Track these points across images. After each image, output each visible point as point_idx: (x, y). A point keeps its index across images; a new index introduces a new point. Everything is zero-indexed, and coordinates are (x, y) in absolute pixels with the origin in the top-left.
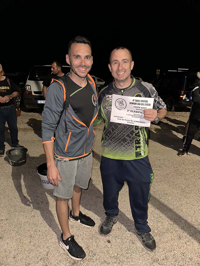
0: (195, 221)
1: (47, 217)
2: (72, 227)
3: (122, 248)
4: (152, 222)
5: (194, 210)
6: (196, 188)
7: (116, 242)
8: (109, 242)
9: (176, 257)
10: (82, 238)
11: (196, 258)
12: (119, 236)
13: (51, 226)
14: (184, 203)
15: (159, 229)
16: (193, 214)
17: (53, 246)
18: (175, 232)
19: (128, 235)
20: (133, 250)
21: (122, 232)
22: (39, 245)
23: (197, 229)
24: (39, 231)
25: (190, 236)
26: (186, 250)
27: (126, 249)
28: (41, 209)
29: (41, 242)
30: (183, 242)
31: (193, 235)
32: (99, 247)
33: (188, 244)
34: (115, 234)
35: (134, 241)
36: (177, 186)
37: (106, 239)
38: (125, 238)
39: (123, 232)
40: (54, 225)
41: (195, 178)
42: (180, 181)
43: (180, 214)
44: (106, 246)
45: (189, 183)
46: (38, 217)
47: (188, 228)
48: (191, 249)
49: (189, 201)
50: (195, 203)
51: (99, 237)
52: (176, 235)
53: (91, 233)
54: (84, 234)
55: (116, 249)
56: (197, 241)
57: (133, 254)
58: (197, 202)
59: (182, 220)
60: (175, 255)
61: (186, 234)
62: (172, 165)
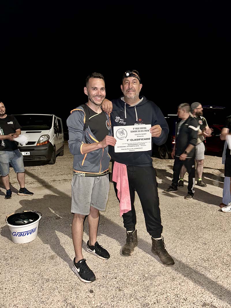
0: (190, 261)
1: (17, 273)
2: (48, 280)
3: (107, 297)
4: (143, 267)
5: (188, 251)
6: (192, 229)
7: (100, 291)
8: (91, 291)
9: (169, 299)
10: (58, 291)
11: (191, 298)
12: (104, 284)
13: (21, 282)
14: (178, 245)
15: (150, 272)
16: (188, 254)
17: (22, 303)
18: (168, 274)
19: (115, 283)
20: (119, 297)
21: (107, 280)
22: (4, 304)
23: (193, 269)
24: (6, 289)
25: (185, 276)
26: (180, 291)
27: (111, 297)
28: (10, 265)
29: (7, 301)
30: (177, 283)
31: (188, 275)
32: (79, 298)
33: (182, 285)
34: (100, 283)
35: (121, 288)
36: (171, 228)
37: (88, 290)
38: (110, 286)
39: (109, 280)
40: (25, 280)
41: (190, 220)
42: (174, 224)
43: (174, 256)
44: (87, 296)
45: (183, 225)
46: (5, 273)
47: (182, 268)
48: (185, 289)
49: (183, 243)
50: (191, 243)
51: (80, 288)
52: (169, 277)
53: (70, 285)
54: (62, 287)
55: (99, 298)
56: (192, 280)
57: (119, 302)
58: (192, 243)
59: (176, 262)
60: (168, 297)
61: (180, 275)
62: (166, 209)
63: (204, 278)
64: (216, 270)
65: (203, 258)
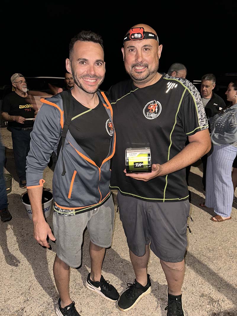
1: (32, 250)
19: (120, 267)
22: (20, 279)
24: (22, 265)
28: (26, 242)
34: (107, 266)
35: (126, 273)
39: (115, 263)
40: (39, 258)
63: (206, 268)
64: (219, 261)
65: (208, 248)
